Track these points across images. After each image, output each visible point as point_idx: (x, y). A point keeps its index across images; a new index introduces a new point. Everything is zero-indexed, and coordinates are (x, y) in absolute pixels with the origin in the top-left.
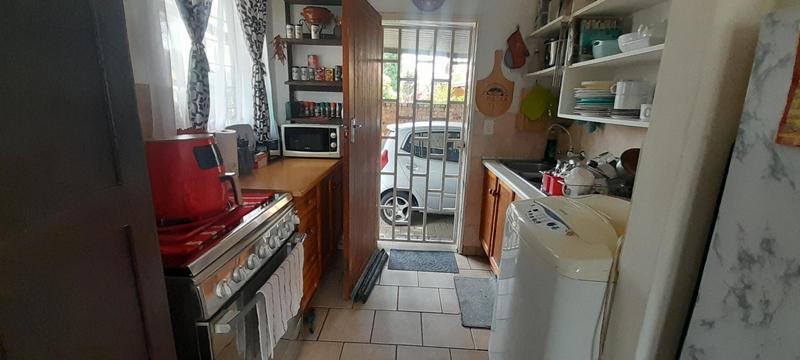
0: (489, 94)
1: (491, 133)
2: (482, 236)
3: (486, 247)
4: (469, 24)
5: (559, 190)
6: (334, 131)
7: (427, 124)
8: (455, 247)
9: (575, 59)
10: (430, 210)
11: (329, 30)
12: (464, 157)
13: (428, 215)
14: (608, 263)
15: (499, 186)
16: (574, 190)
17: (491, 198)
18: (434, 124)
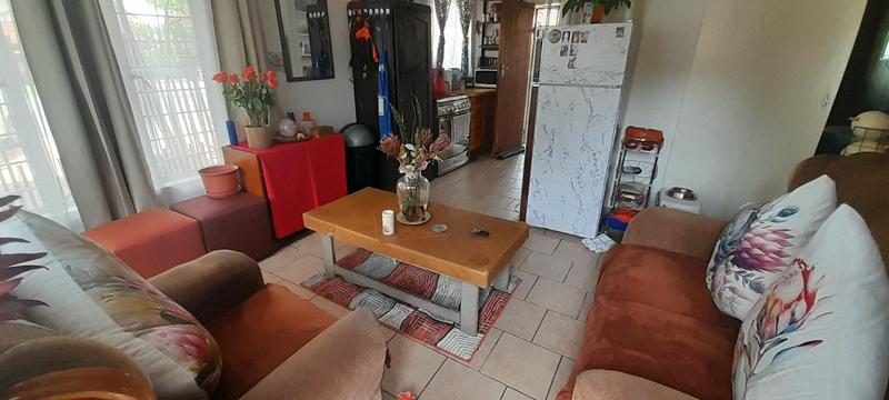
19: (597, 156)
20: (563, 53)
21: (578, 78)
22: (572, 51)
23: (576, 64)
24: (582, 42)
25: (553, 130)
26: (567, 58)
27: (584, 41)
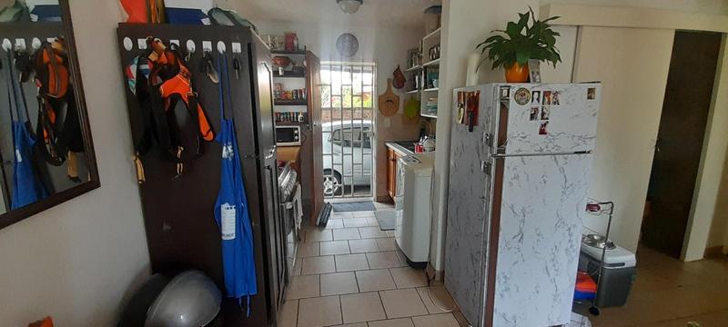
0: (386, 103)
1: (389, 126)
2: (388, 188)
3: (391, 193)
4: (371, 64)
5: (421, 150)
6: (297, 129)
7: (350, 122)
8: (372, 199)
9: (426, 87)
10: (355, 183)
11: (290, 68)
12: (374, 143)
13: (354, 186)
14: (431, 169)
15: (395, 155)
16: (427, 149)
17: (392, 163)
18: (355, 122)
19: (572, 229)
20: (533, 117)
21: (551, 145)
22: (543, 114)
23: (547, 129)
24: (555, 103)
25: (523, 209)
26: (538, 123)
27: (556, 102)
